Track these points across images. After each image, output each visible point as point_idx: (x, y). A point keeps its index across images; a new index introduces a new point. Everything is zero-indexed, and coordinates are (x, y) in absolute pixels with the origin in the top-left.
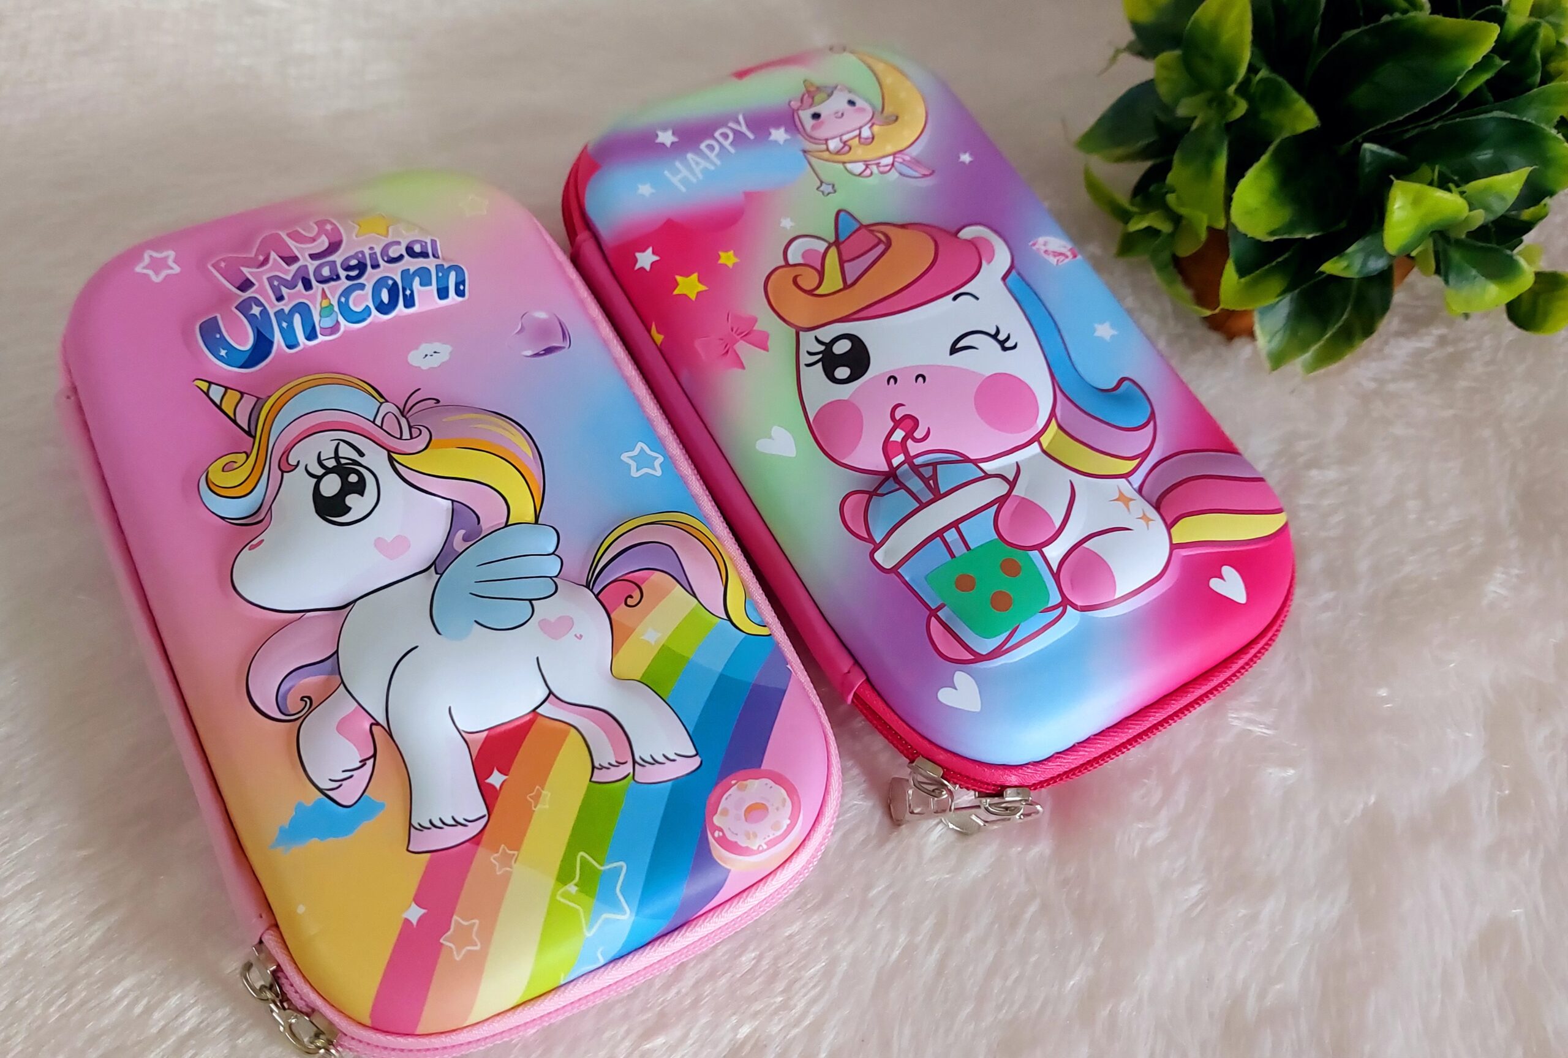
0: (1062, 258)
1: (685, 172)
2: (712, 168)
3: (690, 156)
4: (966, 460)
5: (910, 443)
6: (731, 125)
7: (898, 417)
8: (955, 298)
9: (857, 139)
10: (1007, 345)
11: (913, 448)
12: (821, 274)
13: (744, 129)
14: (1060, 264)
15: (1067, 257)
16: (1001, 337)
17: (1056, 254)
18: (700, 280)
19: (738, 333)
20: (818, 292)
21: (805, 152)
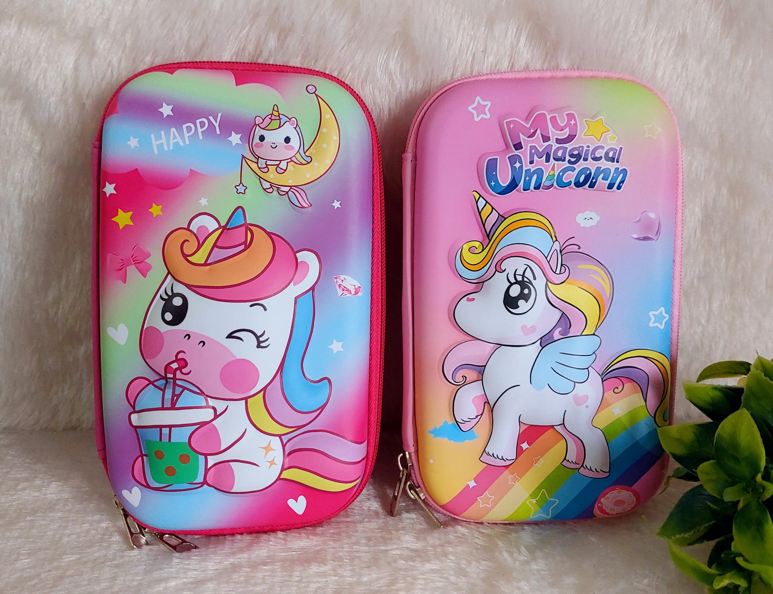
0: (345, 293)
1: (164, 141)
2: (182, 144)
3: (173, 130)
4: (202, 393)
5: (178, 372)
6: (211, 118)
7: (180, 356)
8: (251, 306)
9: (276, 166)
10: (262, 345)
11: (179, 375)
12: (199, 246)
13: (217, 125)
14: (342, 296)
15: (350, 293)
16: (261, 339)
17: (345, 289)
18: (131, 218)
19: (134, 260)
20: (189, 258)
21: (243, 157)
